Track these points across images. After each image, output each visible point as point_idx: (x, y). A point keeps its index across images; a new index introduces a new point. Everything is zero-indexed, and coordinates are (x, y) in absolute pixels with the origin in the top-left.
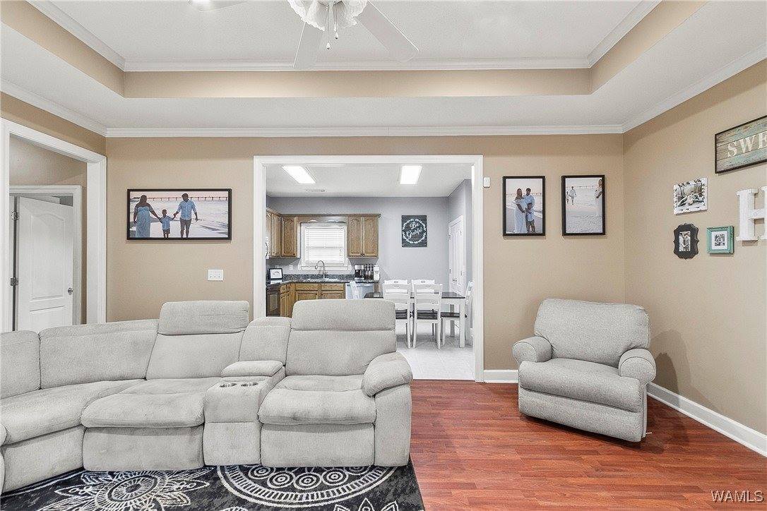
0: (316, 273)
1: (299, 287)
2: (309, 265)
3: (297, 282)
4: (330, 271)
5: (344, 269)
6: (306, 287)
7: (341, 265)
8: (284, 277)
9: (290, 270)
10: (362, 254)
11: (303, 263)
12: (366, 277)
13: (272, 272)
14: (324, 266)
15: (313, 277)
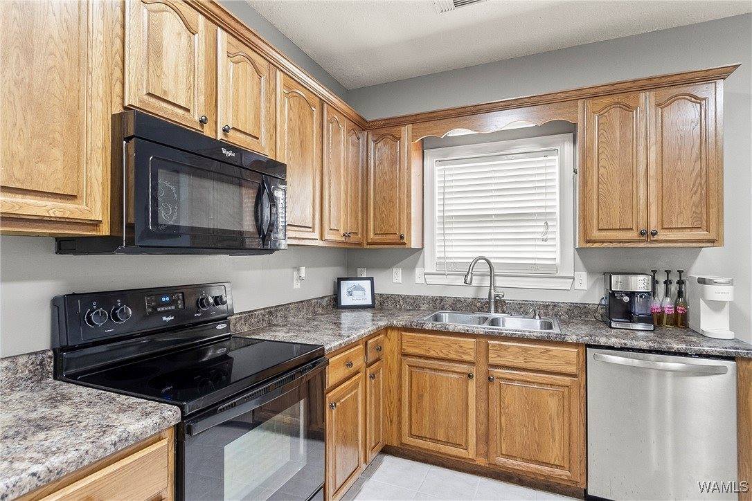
0: (468, 293)
1: (413, 343)
2: (446, 268)
3: (405, 329)
4: (511, 288)
5: (566, 285)
6: (436, 346)
7: (547, 272)
8: (379, 304)
9: (394, 282)
10: (646, 234)
11: (429, 262)
12: (655, 319)
13: (346, 286)
14: (492, 275)
15: (458, 305)
